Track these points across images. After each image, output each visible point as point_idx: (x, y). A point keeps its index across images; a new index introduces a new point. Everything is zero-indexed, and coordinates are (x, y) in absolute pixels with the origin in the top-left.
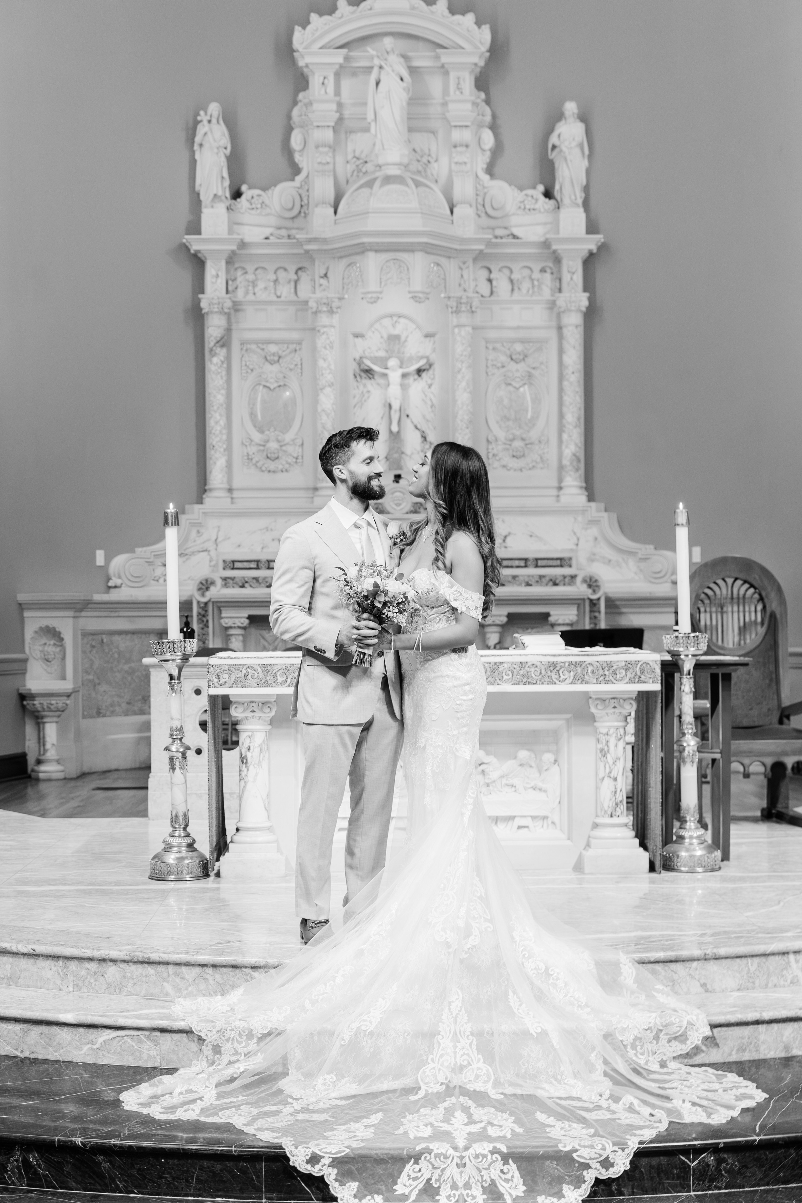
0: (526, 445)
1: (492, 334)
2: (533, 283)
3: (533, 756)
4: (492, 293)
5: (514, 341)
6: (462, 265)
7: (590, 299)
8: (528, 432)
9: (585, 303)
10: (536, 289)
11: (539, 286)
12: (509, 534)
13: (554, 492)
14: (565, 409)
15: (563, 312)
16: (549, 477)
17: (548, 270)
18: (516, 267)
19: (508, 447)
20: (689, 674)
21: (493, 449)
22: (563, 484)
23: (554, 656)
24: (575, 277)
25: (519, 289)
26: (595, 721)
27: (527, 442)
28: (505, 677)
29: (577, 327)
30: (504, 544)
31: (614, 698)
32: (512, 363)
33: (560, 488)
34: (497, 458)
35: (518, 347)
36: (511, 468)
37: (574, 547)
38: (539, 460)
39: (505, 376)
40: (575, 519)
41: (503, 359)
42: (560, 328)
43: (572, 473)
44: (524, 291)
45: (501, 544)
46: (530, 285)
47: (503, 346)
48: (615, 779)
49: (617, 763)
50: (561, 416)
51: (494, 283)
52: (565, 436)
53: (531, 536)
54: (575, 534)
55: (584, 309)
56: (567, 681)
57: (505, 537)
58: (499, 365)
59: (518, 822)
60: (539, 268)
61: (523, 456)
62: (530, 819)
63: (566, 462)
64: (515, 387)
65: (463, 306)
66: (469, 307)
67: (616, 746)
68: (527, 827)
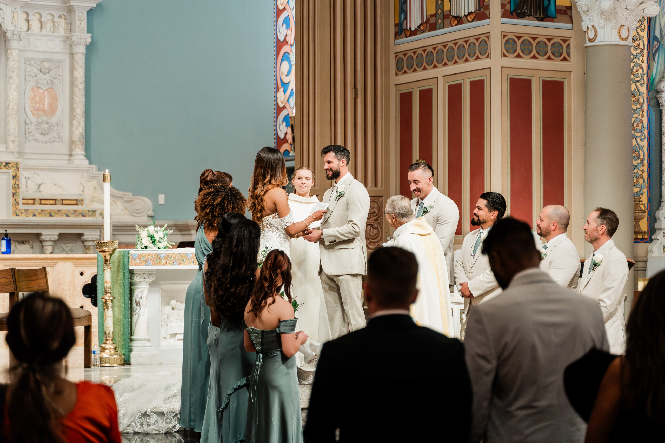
0: (50, 127)
1: (29, 55)
2: (54, 25)
4: (28, 29)
5: (43, 61)
6: (14, 10)
7: (92, 38)
8: (51, 118)
9: (89, 40)
10: (56, 29)
11: (57, 26)
12: (42, 183)
13: (67, 158)
14: (75, 106)
15: (75, 45)
16: (63, 148)
17: (63, 17)
18: (44, 14)
19: (39, 127)
21: (29, 128)
22: (73, 153)
24: (82, 23)
25: (46, 28)
27: (50, 125)
29: (83, 54)
30: (39, 190)
32: (41, 74)
33: (71, 155)
34: (31, 134)
35: (46, 65)
36: (40, 141)
37: (81, 193)
38: (57, 137)
39: (37, 82)
40: (82, 175)
41: (35, 71)
42: (72, 54)
43: (80, 146)
44: (48, 29)
45: (37, 189)
46: (52, 26)
47: (36, 63)
50: (72, 109)
51: (30, 22)
52: (75, 123)
53: (55, 185)
54: (82, 184)
55: (88, 44)
57: (40, 185)
58: (33, 75)
60: (58, 15)
61: (48, 134)
63: (74, 139)
64: (43, 90)
65: (15, 36)
66: (18, 37)
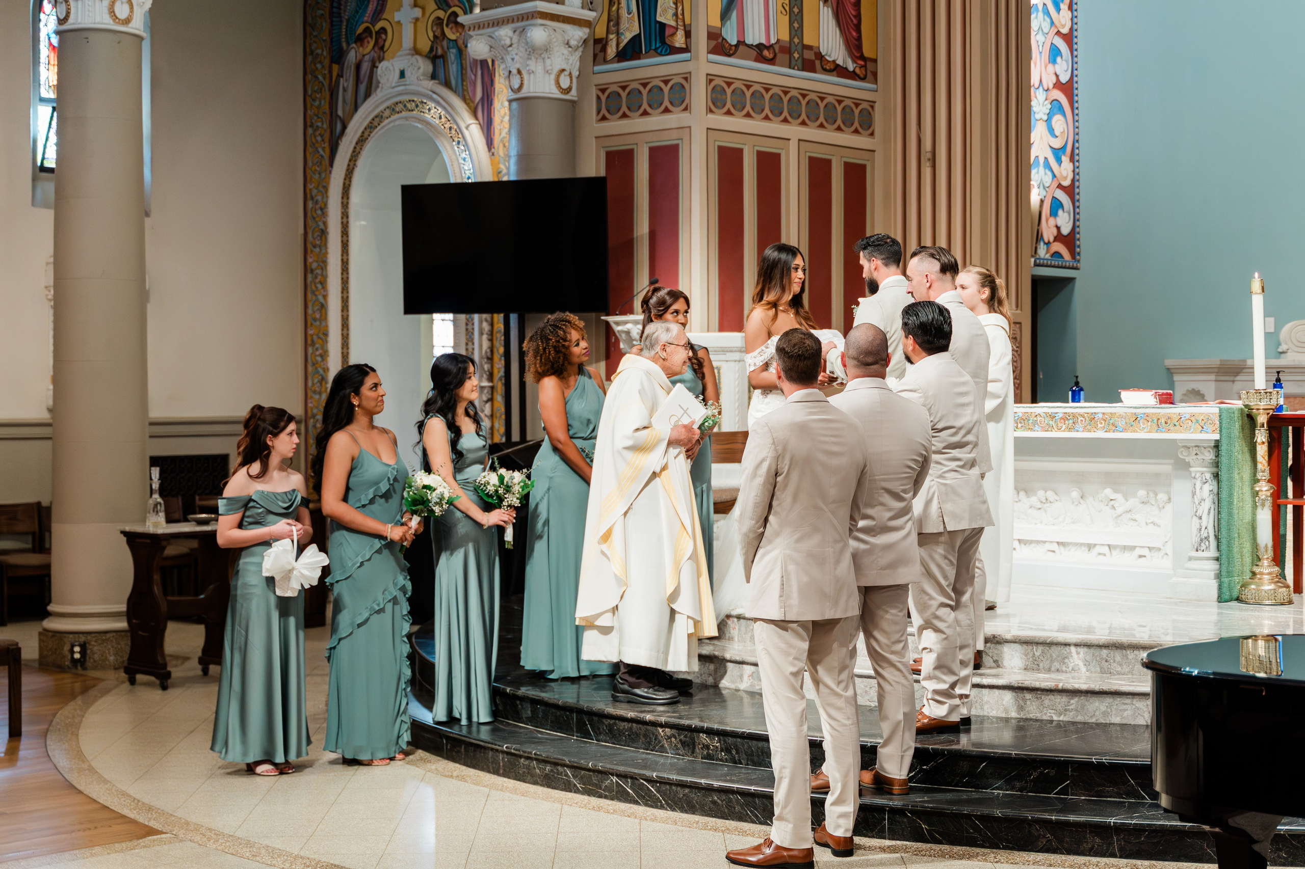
3: (1151, 495)
20: (1263, 427)
23: (1136, 408)
26: (1190, 467)
28: (1099, 425)
31: (1196, 446)
48: (1200, 518)
49: (1202, 504)
56: (1145, 430)
59: (1139, 551)
62: (1147, 549)
67: (1201, 488)
68: (1145, 556)
